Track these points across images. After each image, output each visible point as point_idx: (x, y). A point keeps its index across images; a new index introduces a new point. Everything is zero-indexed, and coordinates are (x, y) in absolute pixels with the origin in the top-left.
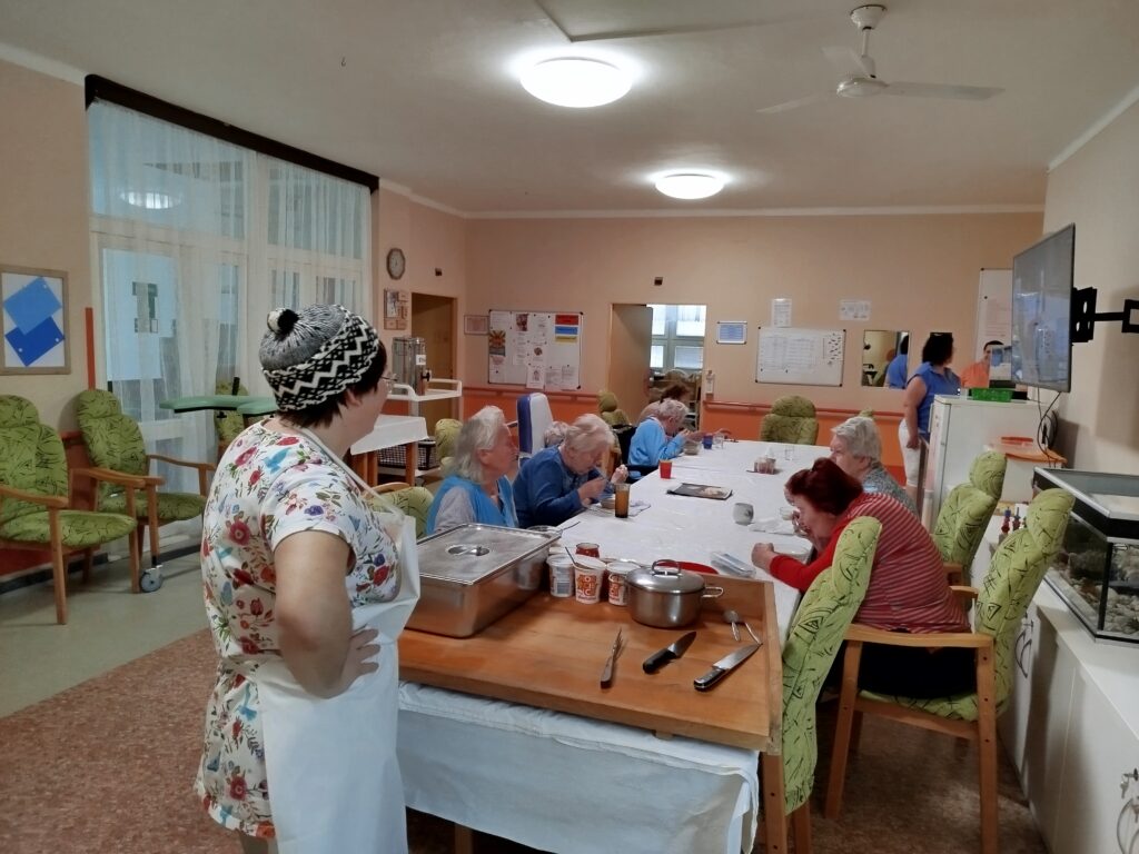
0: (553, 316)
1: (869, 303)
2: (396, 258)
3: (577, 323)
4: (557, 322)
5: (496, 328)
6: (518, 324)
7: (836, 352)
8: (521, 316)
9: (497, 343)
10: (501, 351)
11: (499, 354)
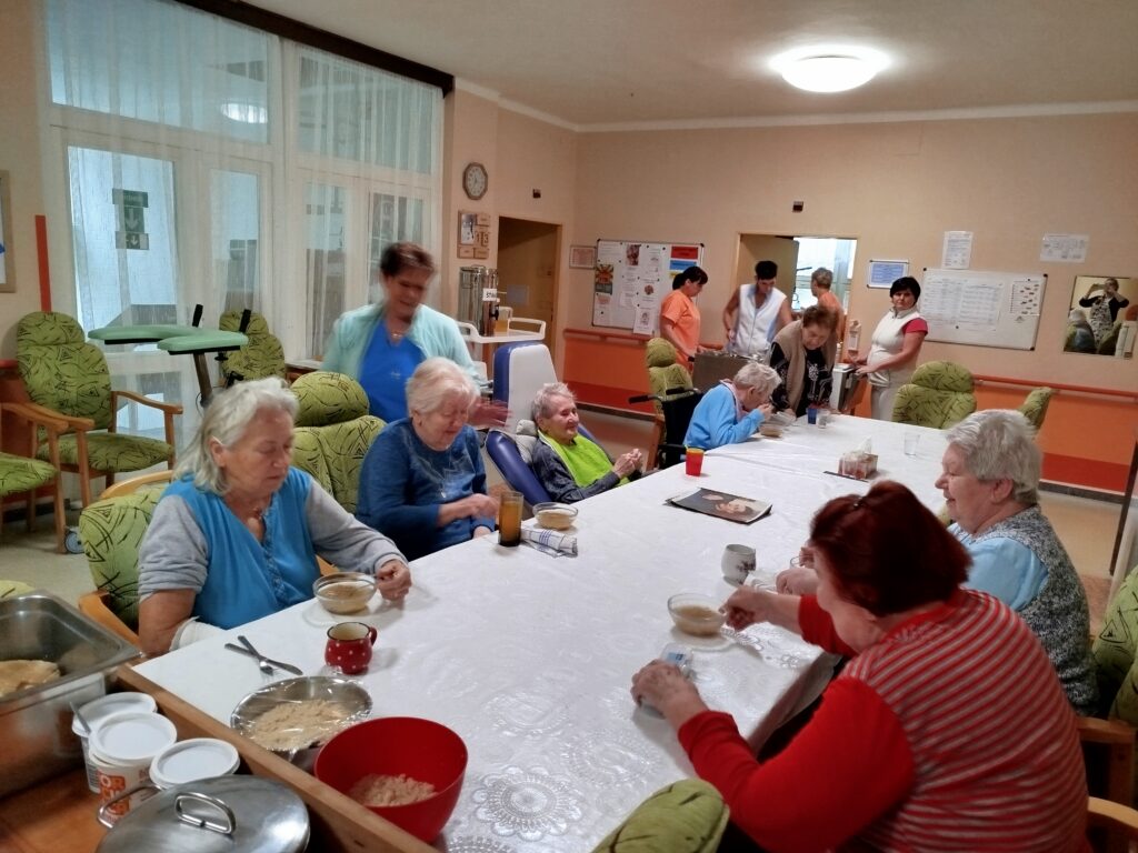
0: (669, 249)
1: (1086, 238)
2: (476, 174)
3: (696, 257)
4: (673, 256)
5: (604, 260)
6: (628, 257)
7: (1029, 305)
8: (632, 248)
9: (604, 279)
10: (608, 288)
11: (605, 292)
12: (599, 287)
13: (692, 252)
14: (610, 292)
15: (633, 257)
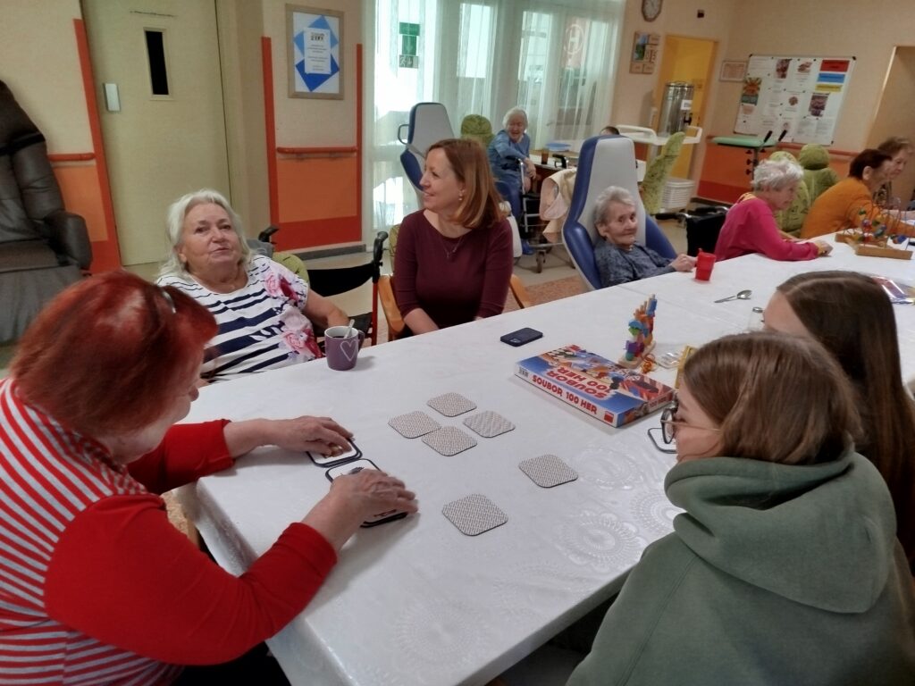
0: (820, 61)
3: (846, 69)
4: (823, 69)
5: (753, 74)
6: (778, 70)
8: (782, 62)
9: (751, 91)
10: (753, 99)
11: (751, 103)
12: (745, 99)
13: (841, 65)
14: (755, 103)
15: (782, 70)
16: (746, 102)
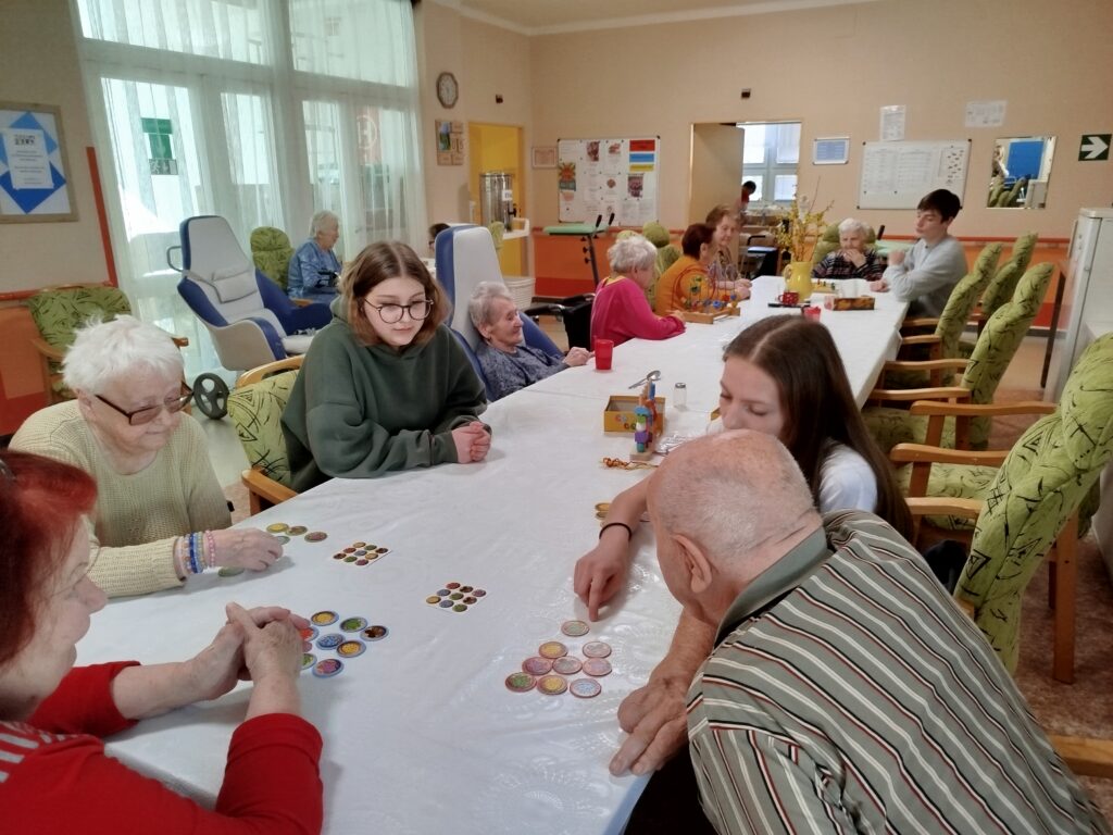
0: (628, 142)
1: (1004, 103)
2: (447, 83)
3: (653, 148)
4: (632, 149)
5: (565, 159)
6: (589, 154)
7: (957, 169)
8: (591, 144)
9: (567, 176)
10: (571, 185)
11: (569, 188)
12: (563, 185)
13: (649, 145)
14: (574, 189)
15: (594, 153)
16: (565, 188)
